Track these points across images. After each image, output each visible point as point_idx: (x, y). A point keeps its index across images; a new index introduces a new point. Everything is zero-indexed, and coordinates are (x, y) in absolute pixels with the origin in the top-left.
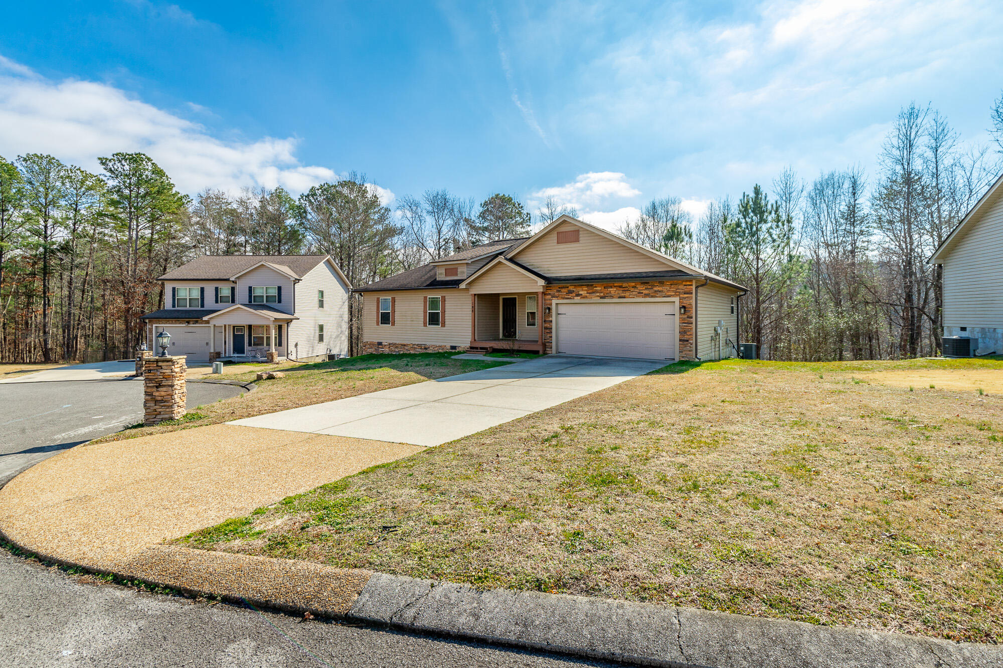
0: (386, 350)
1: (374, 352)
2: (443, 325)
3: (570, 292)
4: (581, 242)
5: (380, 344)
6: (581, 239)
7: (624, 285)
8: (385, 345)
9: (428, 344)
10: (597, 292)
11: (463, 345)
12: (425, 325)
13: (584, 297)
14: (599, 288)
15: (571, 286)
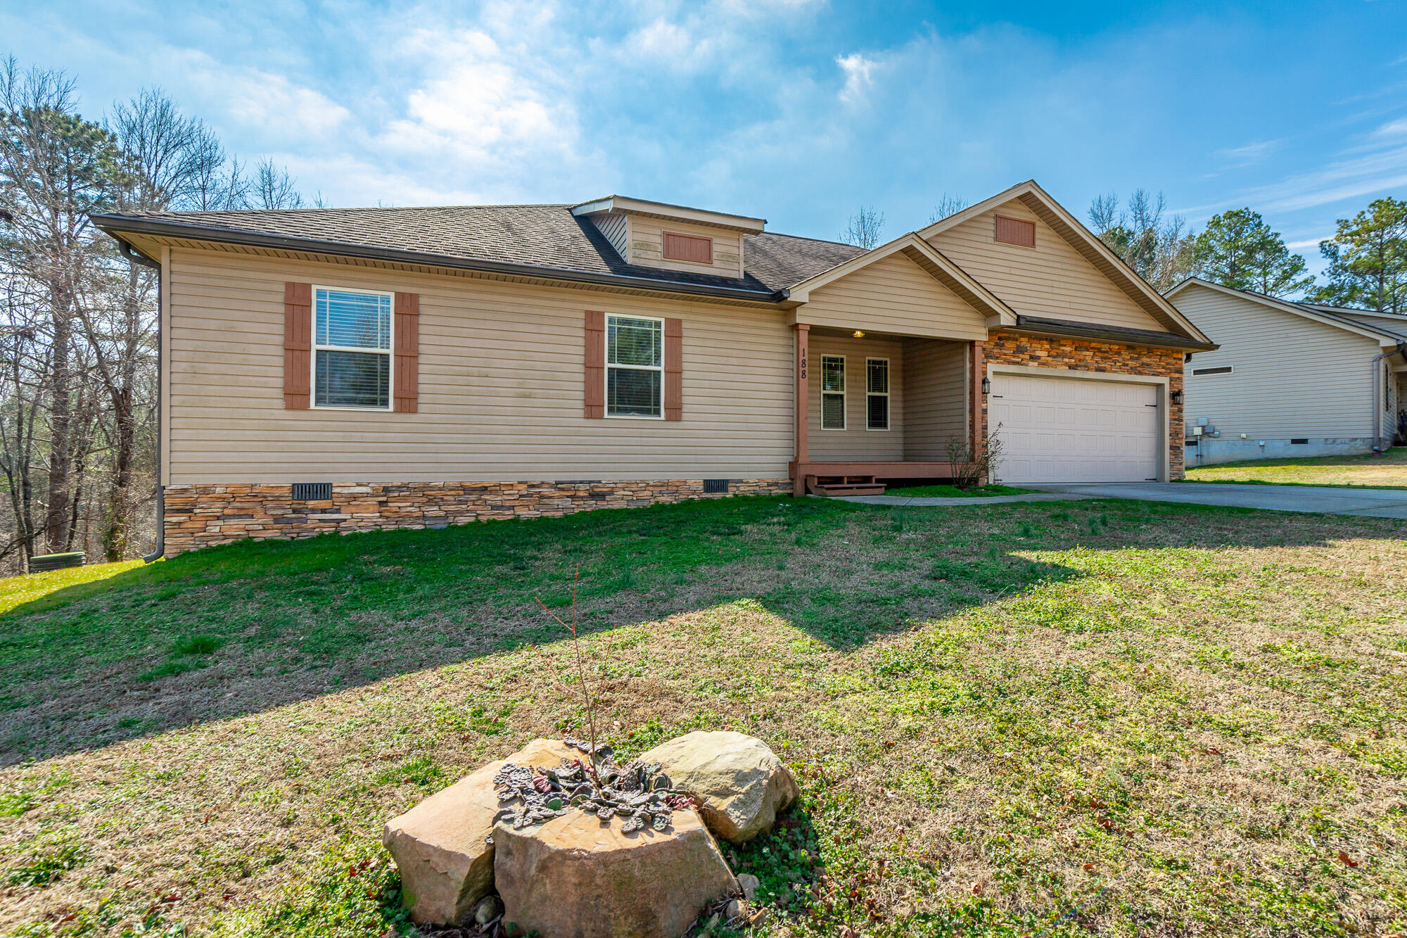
0: (365, 518)
1: (269, 534)
2: (675, 413)
3: (1020, 350)
4: (1038, 249)
5: (323, 491)
6: (1037, 242)
7: (1105, 347)
8: (354, 497)
9: (607, 478)
10: (1064, 355)
11: (752, 477)
12: (592, 410)
13: (1044, 364)
14: (1068, 349)
15: (1023, 335)
